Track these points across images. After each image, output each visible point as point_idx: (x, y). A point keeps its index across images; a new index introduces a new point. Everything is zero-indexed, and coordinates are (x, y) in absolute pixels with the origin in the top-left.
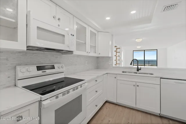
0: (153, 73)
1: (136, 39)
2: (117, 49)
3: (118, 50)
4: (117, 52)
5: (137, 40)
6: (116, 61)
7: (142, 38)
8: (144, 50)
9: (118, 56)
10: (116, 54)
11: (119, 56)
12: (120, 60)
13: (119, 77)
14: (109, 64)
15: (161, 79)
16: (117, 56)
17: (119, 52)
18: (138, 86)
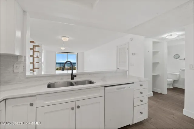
0: (93, 80)
1: (62, 37)
2: (34, 46)
3: (37, 49)
4: (34, 52)
5: (63, 39)
6: (32, 64)
7: (69, 38)
8: (67, 53)
9: (36, 57)
10: (34, 54)
11: (38, 57)
12: (40, 63)
13: (40, 102)
14: (15, 71)
15: (106, 88)
16: (34, 56)
17: (38, 52)
18: (78, 107)
